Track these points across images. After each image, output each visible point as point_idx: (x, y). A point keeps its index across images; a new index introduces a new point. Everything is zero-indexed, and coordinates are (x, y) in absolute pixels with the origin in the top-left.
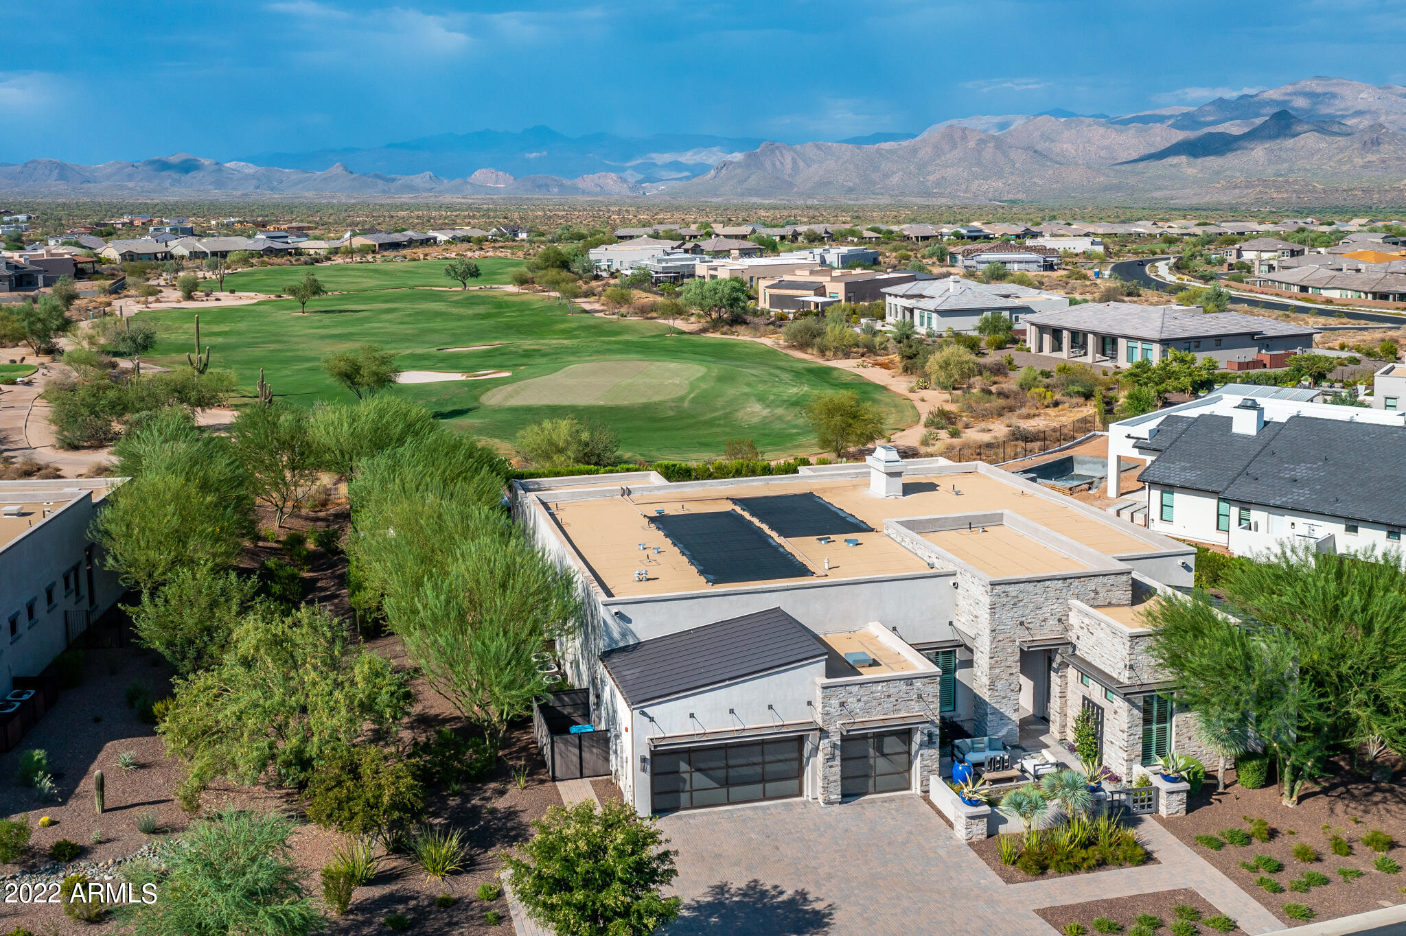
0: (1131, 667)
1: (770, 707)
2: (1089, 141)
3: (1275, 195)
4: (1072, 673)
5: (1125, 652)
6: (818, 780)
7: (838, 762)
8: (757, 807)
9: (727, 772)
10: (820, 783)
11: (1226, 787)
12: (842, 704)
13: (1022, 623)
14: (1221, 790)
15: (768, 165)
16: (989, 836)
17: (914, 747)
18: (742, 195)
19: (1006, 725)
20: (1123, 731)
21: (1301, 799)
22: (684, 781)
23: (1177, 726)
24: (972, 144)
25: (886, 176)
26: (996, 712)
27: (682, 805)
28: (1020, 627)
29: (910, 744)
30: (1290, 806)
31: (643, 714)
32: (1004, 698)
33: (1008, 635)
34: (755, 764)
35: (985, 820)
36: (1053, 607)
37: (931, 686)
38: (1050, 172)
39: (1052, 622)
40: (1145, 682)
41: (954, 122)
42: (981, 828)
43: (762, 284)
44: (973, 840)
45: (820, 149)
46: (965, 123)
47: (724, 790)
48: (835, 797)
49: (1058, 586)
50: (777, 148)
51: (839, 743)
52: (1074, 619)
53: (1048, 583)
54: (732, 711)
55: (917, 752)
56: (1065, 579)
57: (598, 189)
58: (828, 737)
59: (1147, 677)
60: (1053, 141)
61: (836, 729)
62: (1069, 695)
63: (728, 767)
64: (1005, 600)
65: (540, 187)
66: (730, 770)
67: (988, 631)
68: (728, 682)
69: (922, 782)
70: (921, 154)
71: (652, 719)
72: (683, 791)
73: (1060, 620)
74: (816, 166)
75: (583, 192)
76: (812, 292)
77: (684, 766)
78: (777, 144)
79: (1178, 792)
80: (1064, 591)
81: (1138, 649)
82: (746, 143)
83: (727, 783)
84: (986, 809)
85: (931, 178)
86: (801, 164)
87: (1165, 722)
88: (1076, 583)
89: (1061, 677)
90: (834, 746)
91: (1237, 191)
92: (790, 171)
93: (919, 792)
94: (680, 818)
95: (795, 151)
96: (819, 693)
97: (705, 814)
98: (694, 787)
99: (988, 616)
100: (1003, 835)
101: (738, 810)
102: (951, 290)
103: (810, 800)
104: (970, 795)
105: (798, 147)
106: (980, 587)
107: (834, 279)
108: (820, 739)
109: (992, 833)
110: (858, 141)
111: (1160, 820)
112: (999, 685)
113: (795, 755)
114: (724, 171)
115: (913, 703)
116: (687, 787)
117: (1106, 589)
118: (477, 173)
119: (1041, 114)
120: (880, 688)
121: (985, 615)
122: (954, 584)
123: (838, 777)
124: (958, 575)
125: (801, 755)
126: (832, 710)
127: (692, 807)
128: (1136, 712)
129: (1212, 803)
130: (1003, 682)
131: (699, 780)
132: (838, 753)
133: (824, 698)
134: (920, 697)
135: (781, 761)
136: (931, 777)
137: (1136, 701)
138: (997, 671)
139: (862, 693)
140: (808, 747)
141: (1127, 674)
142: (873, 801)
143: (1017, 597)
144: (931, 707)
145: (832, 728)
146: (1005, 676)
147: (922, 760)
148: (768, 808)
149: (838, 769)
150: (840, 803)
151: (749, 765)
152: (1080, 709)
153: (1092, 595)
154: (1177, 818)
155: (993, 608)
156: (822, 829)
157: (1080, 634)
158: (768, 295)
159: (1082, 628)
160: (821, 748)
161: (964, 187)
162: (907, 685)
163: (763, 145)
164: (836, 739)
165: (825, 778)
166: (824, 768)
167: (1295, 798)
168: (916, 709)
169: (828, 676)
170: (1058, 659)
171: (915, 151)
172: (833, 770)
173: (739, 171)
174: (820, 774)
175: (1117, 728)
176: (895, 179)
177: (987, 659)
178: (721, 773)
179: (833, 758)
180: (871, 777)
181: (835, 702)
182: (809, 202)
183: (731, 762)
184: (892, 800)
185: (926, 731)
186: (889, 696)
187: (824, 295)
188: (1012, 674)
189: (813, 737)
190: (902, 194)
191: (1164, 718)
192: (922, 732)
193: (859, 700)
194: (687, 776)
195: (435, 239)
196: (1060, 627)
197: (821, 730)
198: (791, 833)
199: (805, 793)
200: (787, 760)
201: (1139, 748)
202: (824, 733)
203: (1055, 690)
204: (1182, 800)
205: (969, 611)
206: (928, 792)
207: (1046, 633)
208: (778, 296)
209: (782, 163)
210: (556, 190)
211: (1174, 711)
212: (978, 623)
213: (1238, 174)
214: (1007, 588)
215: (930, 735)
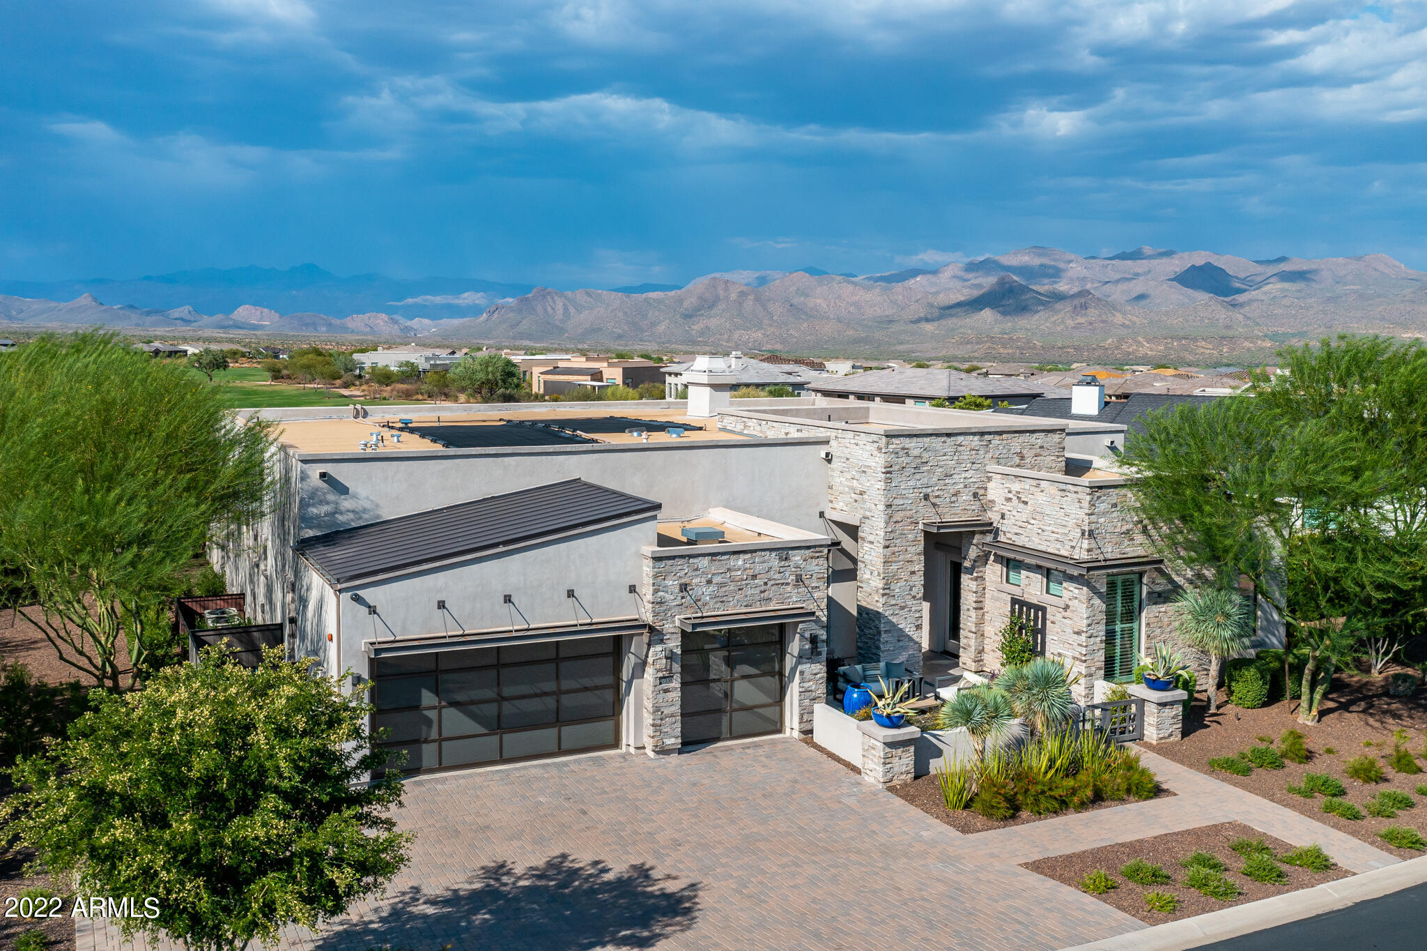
0: (1091, 534)
1: (571, 594)
2: (839, 297)
3: (1001, 350)
4: (993, 571)
5: (1081, 514)
6: (646, 714)
7: (676, 683)
8: (548, 765)
9: (500, 708)
10: (648, 719)
11: (1218, 707)
12: (684, 588)
13: (926, 497)
14: (1213, 710)
15: (539, 309)
16: (916, 778)
17: (789, 662)
18: (514, 338)
19: (904, 648)
20: (1078, 633)
21: (1322, 714)
22: (429, 722)
23: (1148, 625)
24: (733, 296)
25: (653, 325)
26: (893, 628)
27: (426, 763)
28: (923, 502)
29: (782, 659)
30: (1309, 723)
31: (357, 599)
32: (902, 608)
33: (908, 513)
34: (546, 694)
35: (912, 749)
36: (968, 475)
37: (815, 562)
38: (805, 325)
39: (966, 497)
40: (1109, 556)
41: (717, 275)
42: (905, 762)
43: (536, 371)
44: (895, 782)
45: (591, 296)
46: (727, 276)
47: (496, 738)
48: (673, 741)
49: (974, 444)
50: (549, 293)
51: (679, 651)
52: (996, 491)
53: (960, 439)
54: (508, 599)
55: (793, 670)
56: (982, 434)
57: (368, 329)
58: (662, 641)
59: (1111, 551)
60: (807, 296)
61: (672, 626)
62: (988, 604)
63: (502, 699)
64: (905, 460)
65: (307, 325)
66: (506, 704)
67: (881, 507)
68: (501, 549)
69: (801, 716)
70: (686, 304)
71: (373, 610)
72: (426, 741)
73: (975, 495)
74: (587, 312)
75: (352, 332)
76: (589, 378)
77: (428, 698)
78: (549, 290)
79: (1172, 703)
80: (981, 452)
81: (1102, 507)
82: (520, 290)
83: (498, 726)
84: (912, 731)
85: (695, 327)
86: (572, 310)
87: (1131, 621)
88: (996, 440)
89: (976, 579)
90: (670, 657)
91: (969, 346)
92: (561, 317)
93: (796, 734)
94: (420, 783)
95: (565, 297)
96: (647, 568)
97: (463, 777)
98: (445, 734)
99: (881, 485)
100: (935, 776)
101: (517, 769)
102: (733, 367)
103: (632, 750)
104: (888, 710)
105: (569, 293)
106: (869, 447)
107: (610, 365)
108: (649, 645)
109: (920, 772)
110: (628, 290)
111: (1149, 747)
112: (897, 588)
113: (609, 680)
114: (496, 315)
115: (789, 588)
116: (434, 734)
117: (1033, 452)
118: (240, 309)
119: (796, 271)
120: (740, 562)
121: (875, 486)
122: (827, 454)
123: (676, 709)
124: (833, 443)
125: (618, 679)
126: (668, 597)
127: (442, 768)
128: (1097, 601)
129: (1209, 726)
130: (902, 583)
131: (455, 721)
132: (677, 667)
133: (655, 577)
134: (799, 579)
135: (586, 689)
136: (816, 706)
137: (1098, 586)
138: (894, 567)
139: (713, 570)
140: (629, 662)
141: (1085, 544)
142: (730, 749)
143: (920, 457)
144: (816, 595)
145: (668, 627)
146: (904, 575)
147: (802, 681)
148: (566, 764)
149: (676, 695)
150: (680, 752)
151: (536, 695)
152: (1007, 621)
153: (1017, 460)
154: (1172, 744)
155: (888, 471)
156: (655, 785)
157: (1005, 509)
158: (542, 381)
159: (1009, 500)
160: (650, 660)
161: (726, 336)
162: (781, 559)
163: (534, 291)
164: (674, 644)
165: (657, 709)
166: (656, 693)
167: (1314, 712)
168: (794, 599)
169: (659, 545)
170: (973, 552)
171: (680, 301)
172: (670, 695)
173: (511, 315)
174: (648, 704)
175: (1069, 630)
176: (661, 328)
177: (881, 550)
178: (491, 710)
179: (669, 678)
180: (725, 712)
181: (672, 583)
182: (580, 347)
183: (507, 691)
184: (756, 745)
185: (807, 635)
186: (754, 577)
187: (601, 380)
188: (913, 573)
189: (637, 645)
190: (669, 342)
191: (1131, 615)
192: (802, 636)
193: (709, 582)
194: (432, 714)
195: (186, 351)
196: (976, 506)
197: (651, 629)
198: (606, 793)
199: (624, 742)
200: (597, 688)
201: (1101, 656)
202: (655, 635)
203: (968, 599)
204: (1177, 715)
205: (853, 489)
206: (811, 732)
207: (958, 512)
208: (553, 382)
209: (553, 309)
210: (324, 329)
211: (1145, 603)
212: (864, 501)
213: (970, 332)
214: (907, 443)
215: (814, 640)
